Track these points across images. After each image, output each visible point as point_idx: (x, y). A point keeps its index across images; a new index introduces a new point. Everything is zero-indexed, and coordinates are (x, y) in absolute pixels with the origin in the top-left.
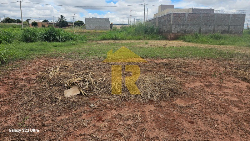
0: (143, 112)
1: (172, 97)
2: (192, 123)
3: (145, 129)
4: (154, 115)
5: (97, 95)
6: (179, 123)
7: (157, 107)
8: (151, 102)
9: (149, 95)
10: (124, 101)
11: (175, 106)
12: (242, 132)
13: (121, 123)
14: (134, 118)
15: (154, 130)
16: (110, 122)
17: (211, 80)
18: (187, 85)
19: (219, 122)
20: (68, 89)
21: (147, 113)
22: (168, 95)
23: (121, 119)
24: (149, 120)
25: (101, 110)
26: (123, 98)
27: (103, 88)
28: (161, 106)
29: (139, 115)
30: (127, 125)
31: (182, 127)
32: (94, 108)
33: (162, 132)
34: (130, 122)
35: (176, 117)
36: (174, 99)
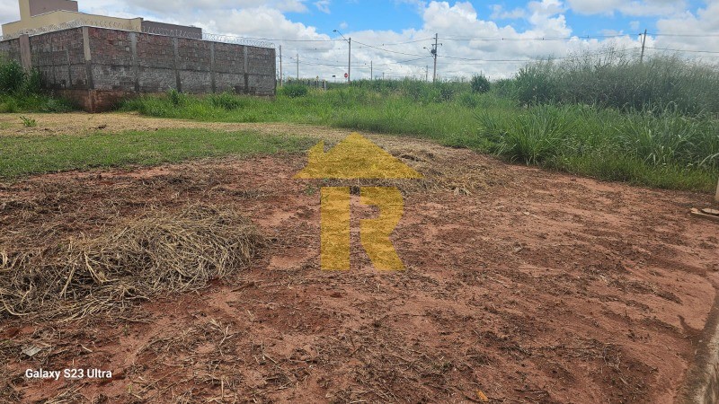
0: (217, 311)
1: (257, 257)
2: (337, 295)
3: (259, 346)
4: (253, 310)
5: (17, 317)
6: (317, 305)
7: (240, 290)
8: (215, 282)
9: (201, 266)
10: (138, 304)
11: (280, 274)
12: (418, 283)
13: (183, 358)
14: (209, 334)
15: (281, 339)
16: (148, 372)
17: (300, 202)
18: (263, 223)
19: (378, 278)
21: (230, 311)
22: (247, 255)
23: (175, 350)
24: (247, 323)
25: (82, 353)
26: (126, 295)
27: (25, 289)
28: (252, 285)
29: (214, 322)
30: (205, 357)
31: (329, 310)
32: (50, 357)
33: (301, 337)
34: (209, 347)
35: (302, 295)
36: (264, 260)
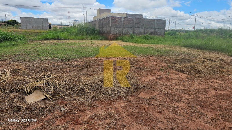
0: (116, 108)
1: (136, 91)
2: (160, 112)
3: (124, 125)
4: (127, 110)
5: (64, 98)
6: (151, 114)
7: (126, 102)
8: (119, 98)
9: (116, 92)
10: (95, 101)
11: (141, 99)
12: (198, 115)
13: (100, 122)
14: (110, 116)
15: (133, 124)
16: (88, 124)
17: (159, 73)
18: (143, 79)
19: (180, 109)
20: (29, 94)
21: (120, 109)
22: (132, 90)
23: (99, 119)
24: (124, 115)
25: (74, 113)
26: (92, 97)
27: (69, 90)
28: (130, 101)
29: (113, 112)
30: (106, 124)
31: (155, 118)
32: (66, 112)
33: (140, 126)
34: (108, 121)
35: (146, 109)
36: (138, 93)
